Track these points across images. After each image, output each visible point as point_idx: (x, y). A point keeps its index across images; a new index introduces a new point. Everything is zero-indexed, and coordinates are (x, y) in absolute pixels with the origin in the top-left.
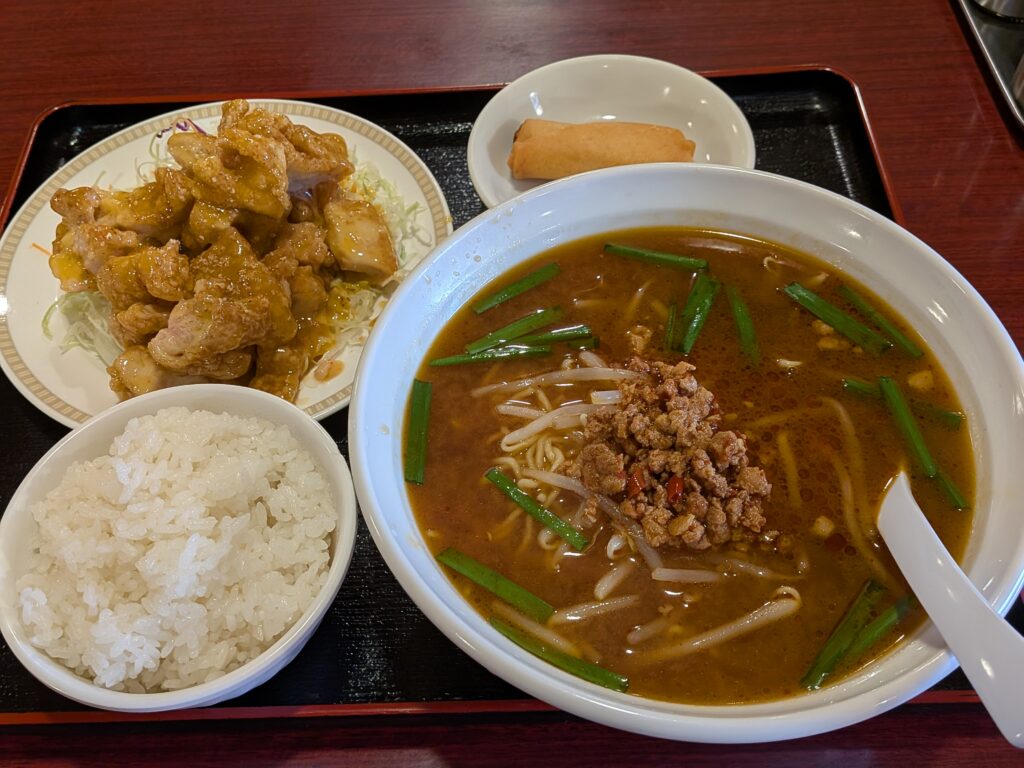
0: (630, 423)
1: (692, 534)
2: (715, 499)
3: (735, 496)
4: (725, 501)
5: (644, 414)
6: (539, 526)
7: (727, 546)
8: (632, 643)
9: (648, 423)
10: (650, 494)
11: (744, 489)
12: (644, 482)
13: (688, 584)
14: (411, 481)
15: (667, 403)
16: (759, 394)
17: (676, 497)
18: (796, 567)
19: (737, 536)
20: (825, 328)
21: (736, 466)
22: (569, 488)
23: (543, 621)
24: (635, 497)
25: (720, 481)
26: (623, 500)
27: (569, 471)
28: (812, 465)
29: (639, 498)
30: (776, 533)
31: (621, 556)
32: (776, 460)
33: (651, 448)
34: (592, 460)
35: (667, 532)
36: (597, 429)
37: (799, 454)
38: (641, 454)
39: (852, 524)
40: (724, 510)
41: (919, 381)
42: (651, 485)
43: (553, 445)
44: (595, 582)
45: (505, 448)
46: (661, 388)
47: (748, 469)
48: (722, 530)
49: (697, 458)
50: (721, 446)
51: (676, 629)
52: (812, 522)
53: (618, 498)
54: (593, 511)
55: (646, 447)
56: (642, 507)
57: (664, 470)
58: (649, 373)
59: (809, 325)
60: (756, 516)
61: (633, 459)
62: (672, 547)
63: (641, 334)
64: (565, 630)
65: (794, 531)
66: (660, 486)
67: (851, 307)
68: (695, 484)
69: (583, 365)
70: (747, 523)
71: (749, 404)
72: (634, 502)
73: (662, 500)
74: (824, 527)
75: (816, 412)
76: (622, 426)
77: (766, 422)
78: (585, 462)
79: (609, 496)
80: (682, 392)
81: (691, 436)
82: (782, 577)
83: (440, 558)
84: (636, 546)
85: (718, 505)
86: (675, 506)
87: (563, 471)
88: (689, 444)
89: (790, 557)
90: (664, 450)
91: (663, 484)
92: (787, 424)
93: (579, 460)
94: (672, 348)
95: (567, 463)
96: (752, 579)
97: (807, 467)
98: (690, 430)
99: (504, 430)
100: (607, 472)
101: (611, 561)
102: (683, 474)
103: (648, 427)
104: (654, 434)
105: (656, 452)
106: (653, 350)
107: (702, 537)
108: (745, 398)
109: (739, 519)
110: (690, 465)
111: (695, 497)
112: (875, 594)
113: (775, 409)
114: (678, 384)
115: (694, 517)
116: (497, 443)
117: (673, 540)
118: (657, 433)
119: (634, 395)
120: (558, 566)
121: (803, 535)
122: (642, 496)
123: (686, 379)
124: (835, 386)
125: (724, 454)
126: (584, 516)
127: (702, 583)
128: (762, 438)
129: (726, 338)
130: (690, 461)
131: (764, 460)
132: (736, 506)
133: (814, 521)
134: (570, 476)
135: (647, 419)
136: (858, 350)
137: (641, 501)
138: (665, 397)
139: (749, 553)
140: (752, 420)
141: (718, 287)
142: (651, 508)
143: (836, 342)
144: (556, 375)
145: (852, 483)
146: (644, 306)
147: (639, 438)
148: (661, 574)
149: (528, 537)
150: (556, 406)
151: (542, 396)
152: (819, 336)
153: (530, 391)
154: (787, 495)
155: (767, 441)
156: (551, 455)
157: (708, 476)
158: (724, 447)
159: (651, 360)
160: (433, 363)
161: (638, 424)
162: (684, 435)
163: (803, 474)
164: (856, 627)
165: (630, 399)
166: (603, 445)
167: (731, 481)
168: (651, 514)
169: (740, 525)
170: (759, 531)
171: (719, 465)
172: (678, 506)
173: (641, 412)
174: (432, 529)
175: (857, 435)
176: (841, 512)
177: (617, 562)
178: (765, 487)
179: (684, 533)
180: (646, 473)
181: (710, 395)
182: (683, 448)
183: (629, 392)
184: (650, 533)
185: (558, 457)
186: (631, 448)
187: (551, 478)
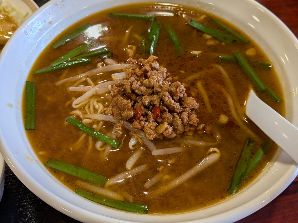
0: (131, 85)
1: (167, 131)
2: (175, 114)
3: (184, 111)
4: (180, 114)
5: (138, 81)
6: (95, 140)
7: (183, 135)
8: (147, 188)
9: (140, 84)
10: (146, 116)
11: (187, 108)
12: (142, 111)
13: (169, 155)
14: (28, 129)
15: (147, 74)
16: (186, 66)
17: (157, 116)
18: (215, 138)
19: (187, 129)
20: (208, 37)
21: (182, 98)
22: (107, 120)
23: (103, 186)
24: (139, 119)
25: (177, 105)
26: (133, 121)
27: (106, 112)
28: (214, 93)
29: (141, 119)
30: (204, 125)
31: (137, 147)
32: (198, 93)
33: (143, 95)
34: (116, 105)
35: (156, 132)
36: (117, 90)
37: (207, 89)
38: (139, 99)
39: (235, 116)
40: (180, 118)
41: (250, 52)
42: (145, 113)
43: (98, 102)
44: (126, 162)
45: (74, 106)
46: (143, 68)
47: (187, 99)
48: (180, 127)
49: (165, 96)
50: (175, 89)
51: (167, 177)
52: (218, 118)
53: (131, 120)
54: (120, 129)
55: (141, 95)
56: (143, 123)
57: (151, 105)
58: (137, 64)
59: (201, 36)
60: (194, 118)
61: (135, 102)
62: (159, 139)
63: (131, 48)
64: (114, 188)
65: (211, 123)
66: (150, 112)
67: (217, 27)
68: (165, 108)
69: (107, 64)
70: (191, 122)
71: (182, 72)
72: (138, 121)
73: (152, 118)
74: (224, 119)
75: (211, 71)
76: (128, 87)
77: (191, 78)
78: (113, 106)
79: (126, 120)
80: (153, 69)
81: (160, 87)
82: (210, 144)
83: (47, 164)
84: (142, 141)
85: (177, 116)
86: (158, 120)
87: (104, 113)
88: (160, 90)
89: (212, 135)
90: (149, 95)
91: (151, 111)
92: (200, 78)
93: (111, 106)
94: (146, 53)
95: (105, 109)
96: (196, 147)
97: (211, 94)
98: (160, 84)
99: (73, 98)
100: (124, 109)
101: (132, 150)
102: (160, 104)
103: (140, 86)
104: (143, 89)
105: (145, 96)
106: (137, 55)
107: (172, 133)
108: (180, 69)
109: (187, 121)
110: (162, 100)
111: (166, 114)
112: (251, 144)
113: (194, 72)
114: (151, 66)
115: (167, 123)
116: (70, 105)
117: (159, 136)
118: (145, 88)
119: (132, 73)
120: (107, 158)
121: (215, 124)
122: (142, 118)
123: (154, 63)
124: (217, 59)
125: (177, 92)
126: (116, 132)
127: (174, 153)
128: (190, 85)
129: (168, 46)
130: (162, 98)
131: (193, 94)
132: (185, 115)
133: (219, 118)
134: (107, 114)
135: (139, 82)
136: (223, 44)
137: (142, 120)
138: (146, 71)
139: (194, 136)
140: (185, 78)
141: (161, 26)
142: (147, 123)
143: (214, 41)
144: (95, 71)
145: (232, 98)
146: (131, 37)
147: (137, 91)
148: (156, 152)
149: (90, 146)
150: (96, 84)
151: (89, 81)
152: (207, 40)
153: (84, 79)
154: (205, 108)
155: (192, 86)
156: (97, 106)
157: (171, 103)
158: (176, 89)
159: (137, 59)
160: (35, 73)
161: (136, 85)
162: (157, 86)
163: (210, 97)
164: (246, 161)
165: (130, 75)
166: (121, 97)
167: (181, 105)
168: (147, 126)
169: (188, 124)
170: (197, 125)
171: (175, 98)
172: (159, 120)
173: (136, 79)
174: (42, 151)
175: (230, 78)
176: (230, 111)
177: (135, 151)
178: (196, 105)
179: (164, 131)
180: (142, 107)
181: (165, 70)
182: (158, 93)
183: (130, 72)
184: (148, 134)
185: (100, 107)
186: (134, 97)
187: (98, 117)
